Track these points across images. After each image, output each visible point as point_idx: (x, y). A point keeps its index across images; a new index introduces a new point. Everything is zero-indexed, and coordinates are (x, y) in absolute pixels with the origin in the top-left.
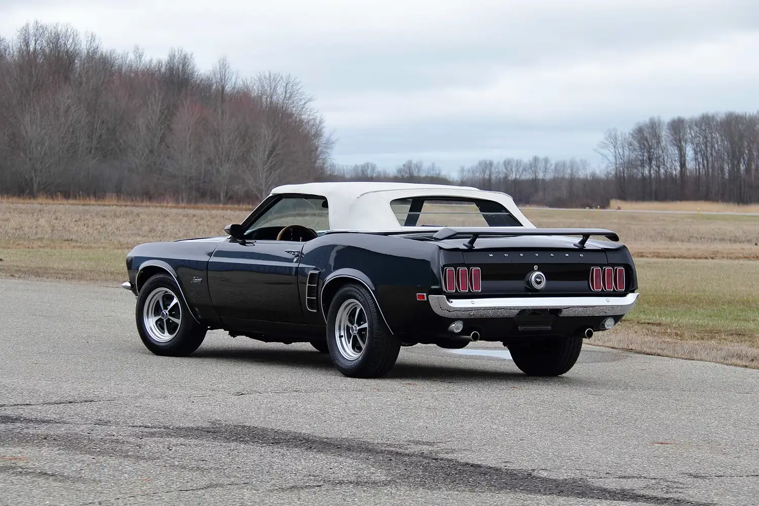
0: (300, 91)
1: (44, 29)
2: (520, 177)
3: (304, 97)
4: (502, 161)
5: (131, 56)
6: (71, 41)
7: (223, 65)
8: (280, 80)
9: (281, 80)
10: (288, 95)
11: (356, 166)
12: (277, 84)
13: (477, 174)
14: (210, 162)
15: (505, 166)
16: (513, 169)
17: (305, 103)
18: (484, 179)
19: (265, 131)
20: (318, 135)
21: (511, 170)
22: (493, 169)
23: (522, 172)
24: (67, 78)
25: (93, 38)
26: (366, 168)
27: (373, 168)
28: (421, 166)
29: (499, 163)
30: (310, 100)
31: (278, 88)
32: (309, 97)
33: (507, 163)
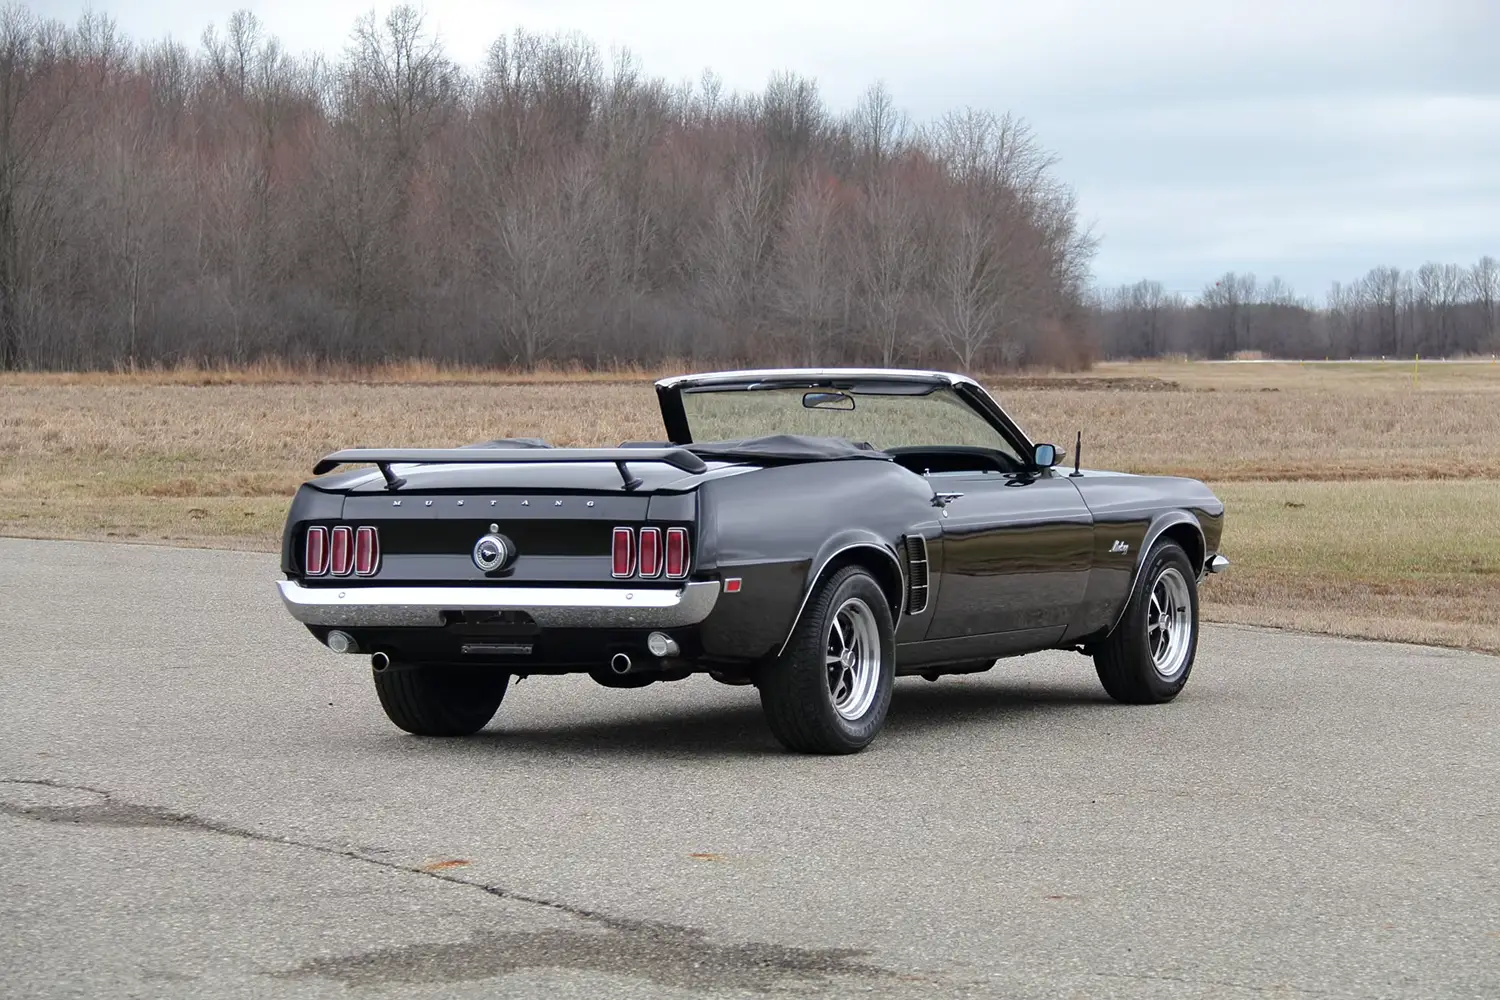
0: (1031, 143)
1: (534, 43)
2: (1453, 300)
3: (1038, 155)
4: (1416, 269)
5: (697, 91)
6: (583, 64)
7: (878, 101)
8: (989, 126)
9: (993, 125)
10: (1006, 154)
11: (1124, 290)
12: (984, 132)
13: (1367, 296)
14: (861, 290)
15: (1423, 279)
16: (1441, 284)
17: (1040, 168)
18: (1381, 306)
19: (966, 226)
20: (1064, 230)
21: (1437, 285)
22: (1399, 287)
23: (1459, 289)
24: (579, 137)
25: (626, 56)
26: (1143, 291)
27: (1156, 292)
28: (1253, 283)
29: (1409, 273)
30: (1050, 161)
31: (986, 141)
32: (1047, 156)
33: (1426, 273)
